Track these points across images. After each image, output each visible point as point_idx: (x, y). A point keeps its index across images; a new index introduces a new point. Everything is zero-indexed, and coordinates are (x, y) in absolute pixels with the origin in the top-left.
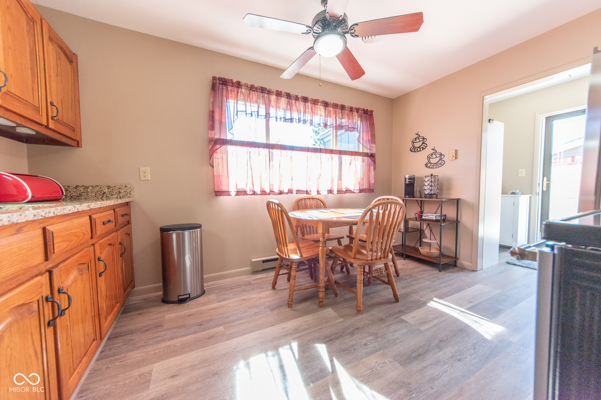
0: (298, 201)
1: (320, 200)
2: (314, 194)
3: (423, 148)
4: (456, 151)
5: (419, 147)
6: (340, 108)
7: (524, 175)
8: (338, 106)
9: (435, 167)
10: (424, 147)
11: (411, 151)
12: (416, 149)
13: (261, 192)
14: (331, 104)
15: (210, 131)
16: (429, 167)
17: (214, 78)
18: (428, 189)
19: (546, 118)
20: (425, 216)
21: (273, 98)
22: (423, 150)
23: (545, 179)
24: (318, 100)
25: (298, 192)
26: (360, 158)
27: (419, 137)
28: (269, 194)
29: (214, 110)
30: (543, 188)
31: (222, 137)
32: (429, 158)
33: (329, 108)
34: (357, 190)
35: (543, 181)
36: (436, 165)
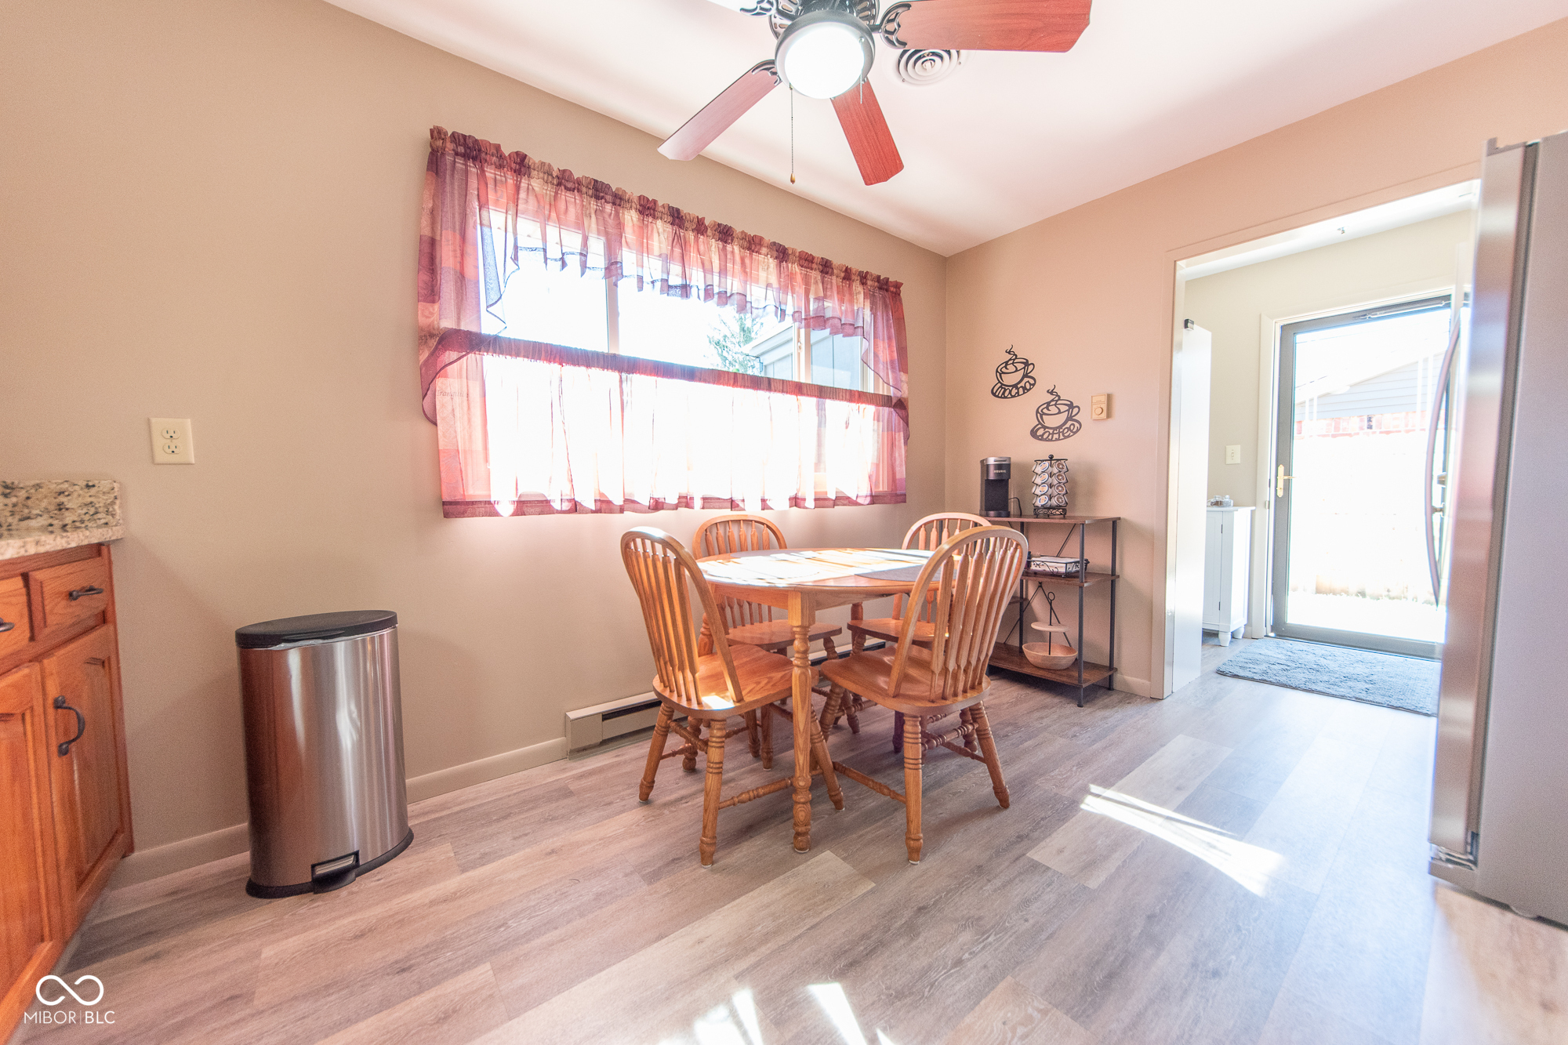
0: (706, 530)
1: (768, 526)
2: (752, 510)
3: (1024, 388)
4: (1109, 397)
5: (1015, 386)
6: (820, 267)
7: (1238, 460)
8: (812, 263)
9: (1056, 436)
10: (1028, 386)
11: (994, 394)
12: (1008, 391)
13: (599, 504)
14: (794, 253)
15: (421, 305)
16: (1041, 438)
17: (437, 133)
18: (1044, 494)
19: (1282, 327)
20: (1038, 563)
21: (631, 217)
22: (1024, 393)
23: (1281, 469)
24: (761, 239)
25: (708, 502)
26: (870, 409)
27: (1014, 360)
28: (622, 510)
29: (438, 238)
30: (1276, 491)
31: (465, 326)
32: (1040, 414)
33: (790, 265)
34: (866, 496)
35: (1277, 475)
36: (1059, 433)
